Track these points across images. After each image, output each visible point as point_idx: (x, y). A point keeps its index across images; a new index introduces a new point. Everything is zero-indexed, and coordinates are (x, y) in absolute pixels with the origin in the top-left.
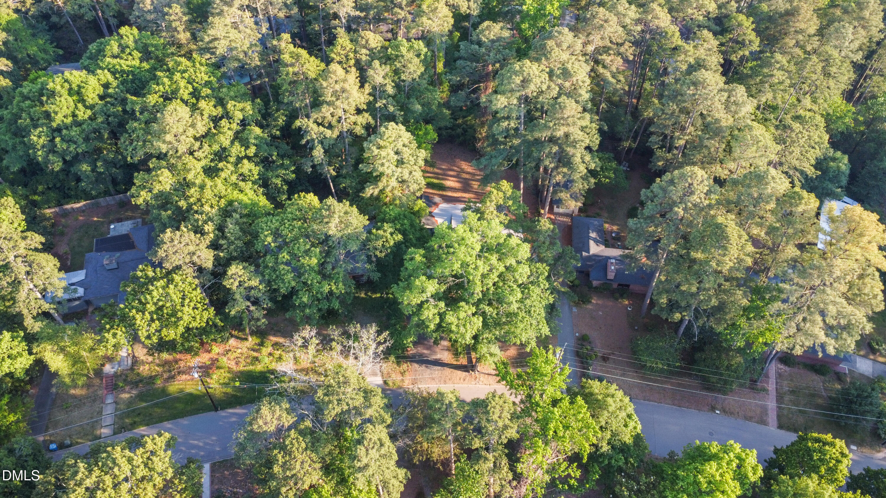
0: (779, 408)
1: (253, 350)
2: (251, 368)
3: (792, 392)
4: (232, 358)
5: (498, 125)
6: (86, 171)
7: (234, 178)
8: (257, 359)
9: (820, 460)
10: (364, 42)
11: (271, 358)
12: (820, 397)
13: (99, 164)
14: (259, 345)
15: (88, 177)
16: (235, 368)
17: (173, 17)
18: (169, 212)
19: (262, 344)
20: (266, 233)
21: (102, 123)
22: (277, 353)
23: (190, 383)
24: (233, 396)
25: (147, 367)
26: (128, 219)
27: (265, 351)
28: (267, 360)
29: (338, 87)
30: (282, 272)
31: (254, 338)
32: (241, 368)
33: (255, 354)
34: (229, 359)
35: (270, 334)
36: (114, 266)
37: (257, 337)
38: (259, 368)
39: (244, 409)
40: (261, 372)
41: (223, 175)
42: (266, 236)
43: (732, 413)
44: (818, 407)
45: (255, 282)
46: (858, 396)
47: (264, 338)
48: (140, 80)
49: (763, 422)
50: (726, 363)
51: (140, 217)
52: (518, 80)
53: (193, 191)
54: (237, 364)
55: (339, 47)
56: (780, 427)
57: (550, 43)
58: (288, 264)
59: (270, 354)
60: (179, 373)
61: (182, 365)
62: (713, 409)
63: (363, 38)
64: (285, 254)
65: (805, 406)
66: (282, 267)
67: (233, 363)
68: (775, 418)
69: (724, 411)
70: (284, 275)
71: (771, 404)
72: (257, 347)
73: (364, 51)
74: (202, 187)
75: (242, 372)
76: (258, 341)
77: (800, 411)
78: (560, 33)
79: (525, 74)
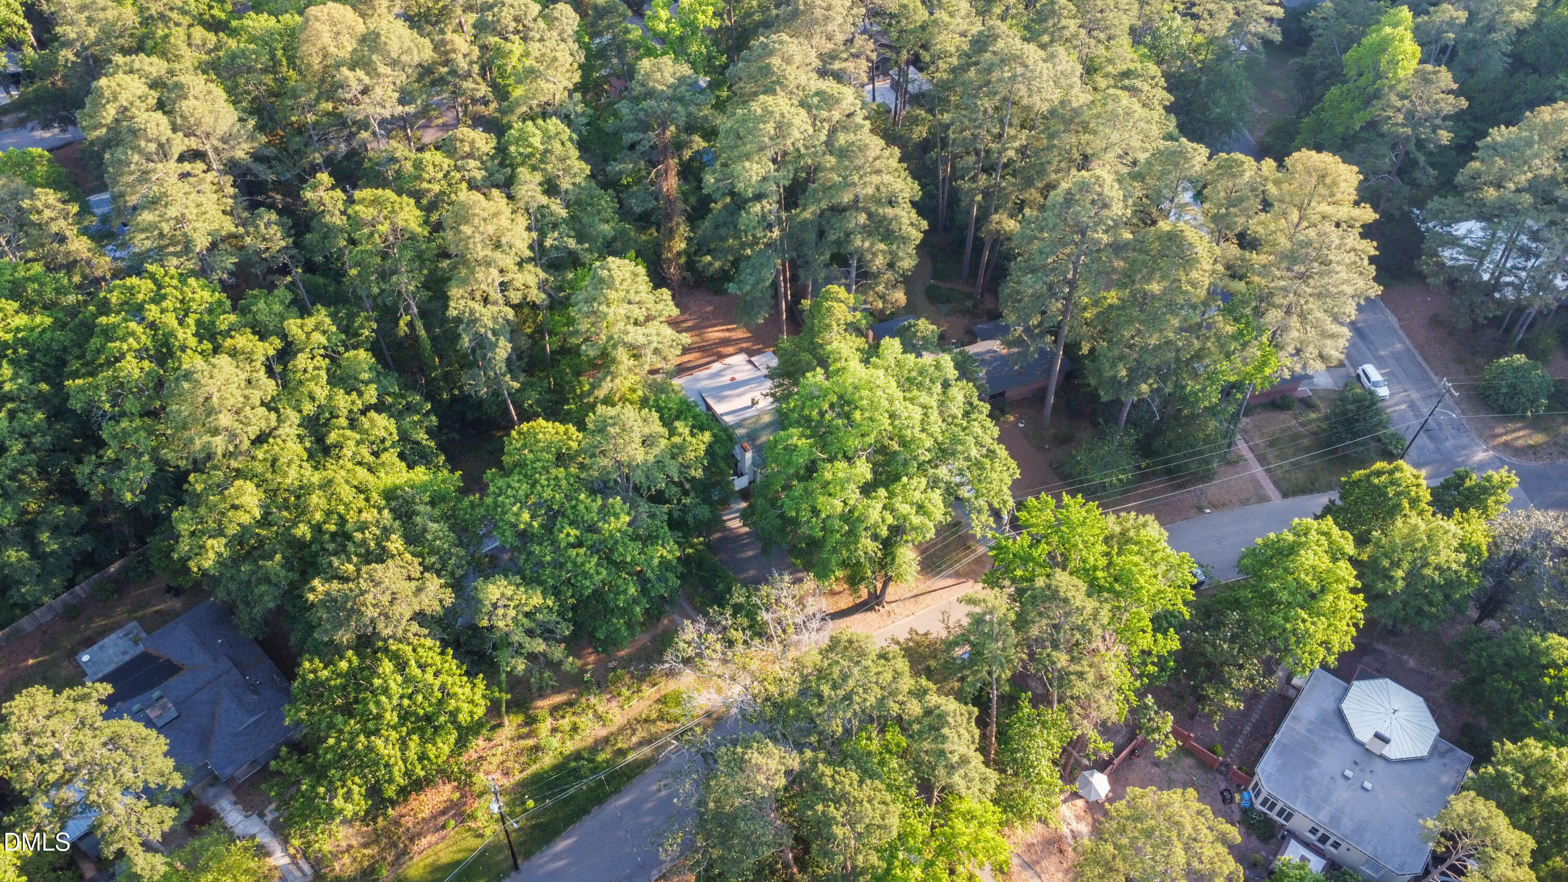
0: (1268, 471)
1: (520, 737)
2: (534, 768)
3: (1271, 444)
4: (492, 768)
5: (748, 213)
6: (20, 560)
7: (365, 451)
8: (537, 748)
9: (1398, 494)
10: (467, 149)
11: (559, 735)
12: (1304, 437)
13: (44, 537)
14: (526, 724)
15: (29, 571)
16: (507, 782)
17: (47, 213)
18: (278, 557)
19: (531, 721)
20: (515, 509)
21: (22, 453)
22: (565, 723)
23: (441, 846)
24: (533, 827)
25: (346, 859)
26: (105, 632)
27: (544, 728)
28: (555, 742)
29: (491, 229)
30: (579, 560)
31: (512, 717)
32: (518, 777)
33: (530, 742)
34: (487, 773)
35: (533, 700)
36: (173, 713)
37: (515, 713)
38: (547, 761)
39: (568, 837)
40: (556, 768)
41: (347, 452)
42: (517, 515)
43: (1224, 505)
44: (1308, 450)
45: (537, 600)
46: (1359, 409)
47: (528, 708)
48: (47, 350)
49: (1263, 499)
50: (1201, 436)
51: (130, 619)
52: (770, 127)
53: (316, 499)
54: (506, 774)
55: (430, 168)
56: (1285, 495)
57: (775, 61)
58: (579, 544)
59: (554, 730)
60: (412, 840)
61: (410, 825)
62: (1200, 509)
63: (462, 141)
64: (568, 529)
65: (1294, 455)
66: (573, 552)
67: (498, 775)
68: (1271, 486)
69: (1214, 506)
70: (583, 564)
71: (1258, 471)
72: (525, 730)
73: (472, 163)
74: (327, 485)
75: (523, 784)
76: (520, 719)
77: (1293, 464)
78: (781, 42)
79: (777, 115)
